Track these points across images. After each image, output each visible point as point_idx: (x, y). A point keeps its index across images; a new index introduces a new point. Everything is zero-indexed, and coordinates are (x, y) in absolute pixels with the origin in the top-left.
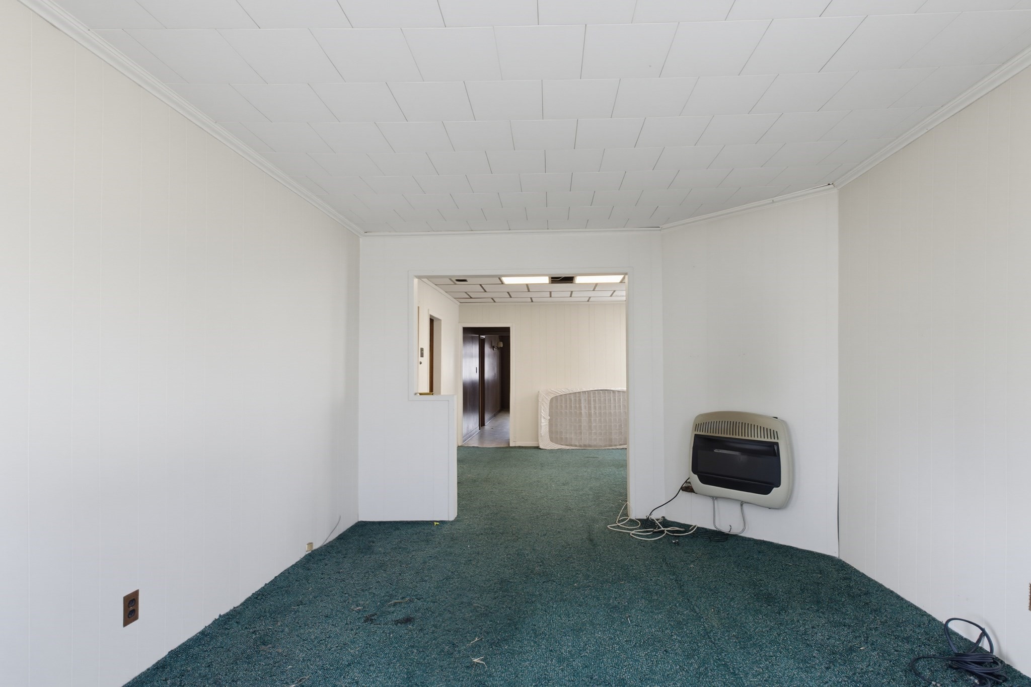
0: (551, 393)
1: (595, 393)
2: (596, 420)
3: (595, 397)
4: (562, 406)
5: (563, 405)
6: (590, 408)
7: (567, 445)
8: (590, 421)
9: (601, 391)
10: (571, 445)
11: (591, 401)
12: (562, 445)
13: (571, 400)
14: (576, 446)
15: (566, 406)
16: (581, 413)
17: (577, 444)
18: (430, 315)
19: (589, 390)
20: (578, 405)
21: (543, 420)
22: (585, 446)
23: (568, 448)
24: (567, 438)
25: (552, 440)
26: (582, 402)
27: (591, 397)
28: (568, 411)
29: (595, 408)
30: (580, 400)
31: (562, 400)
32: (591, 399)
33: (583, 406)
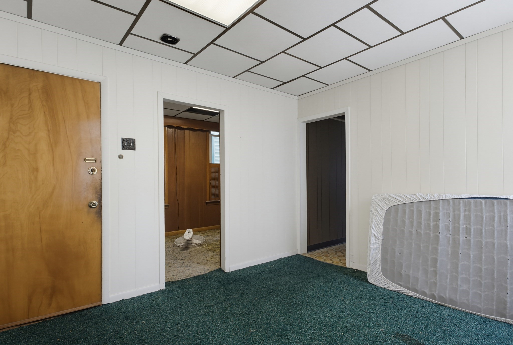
0: (387, 199)
1: (470, 203)
2: (469, 255)
3: (470, 211)
4: (404, 222)
5: (407, 222)
6: (456, 231)
7: (408, 288)
8: (455, 254)
9: (483, 201)
10: (416, 291)
11: (459, 218)
12: (400, 285)
13: (420, 212)
14: (424, 294)
15: (412, 223)
16: (437, 238)
17: (427, 291)
18: (164, 99)
19: (456, 197)
20: (432, 224)
21: (373, 240)
22: (441, 298)
23: (410, 293)
24: (408, 276)
25: (385, 272)
26: (440, 218)
27: (459, 210)
28: (414, 232)
29: (468, 231)
30: (437, 214)
31: (404, 211)
32: (459, 215)
33: (441, 225)
